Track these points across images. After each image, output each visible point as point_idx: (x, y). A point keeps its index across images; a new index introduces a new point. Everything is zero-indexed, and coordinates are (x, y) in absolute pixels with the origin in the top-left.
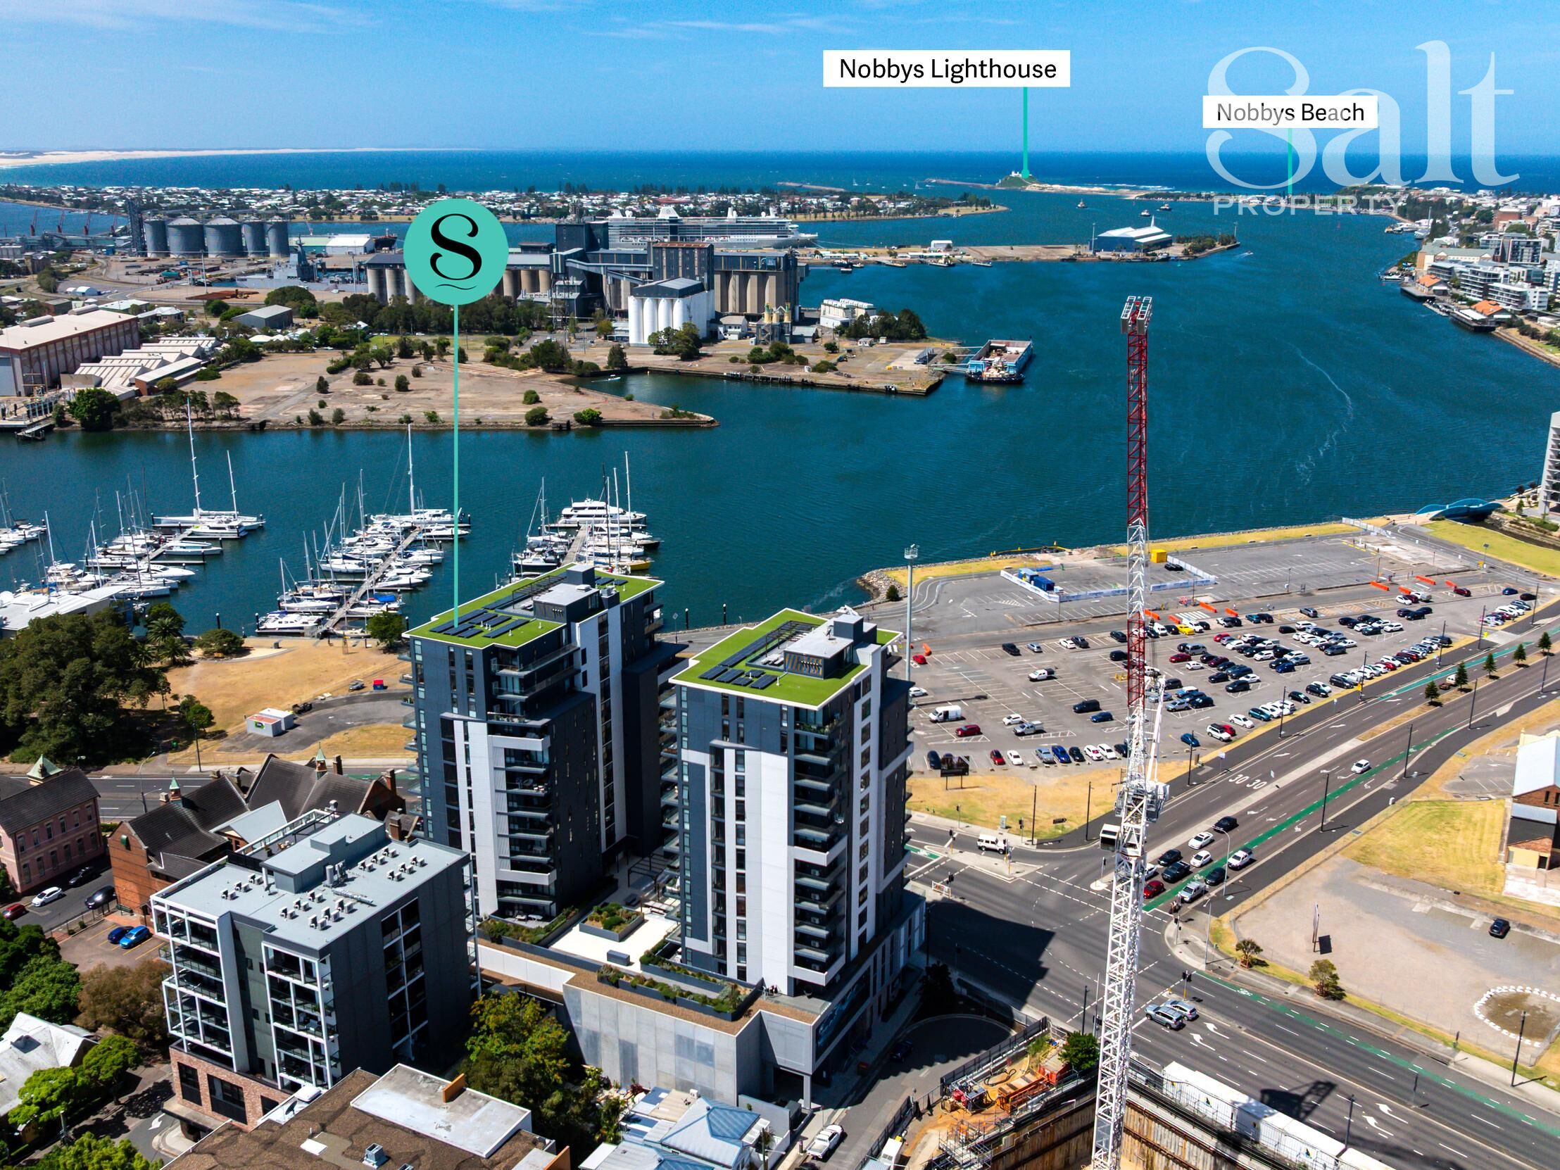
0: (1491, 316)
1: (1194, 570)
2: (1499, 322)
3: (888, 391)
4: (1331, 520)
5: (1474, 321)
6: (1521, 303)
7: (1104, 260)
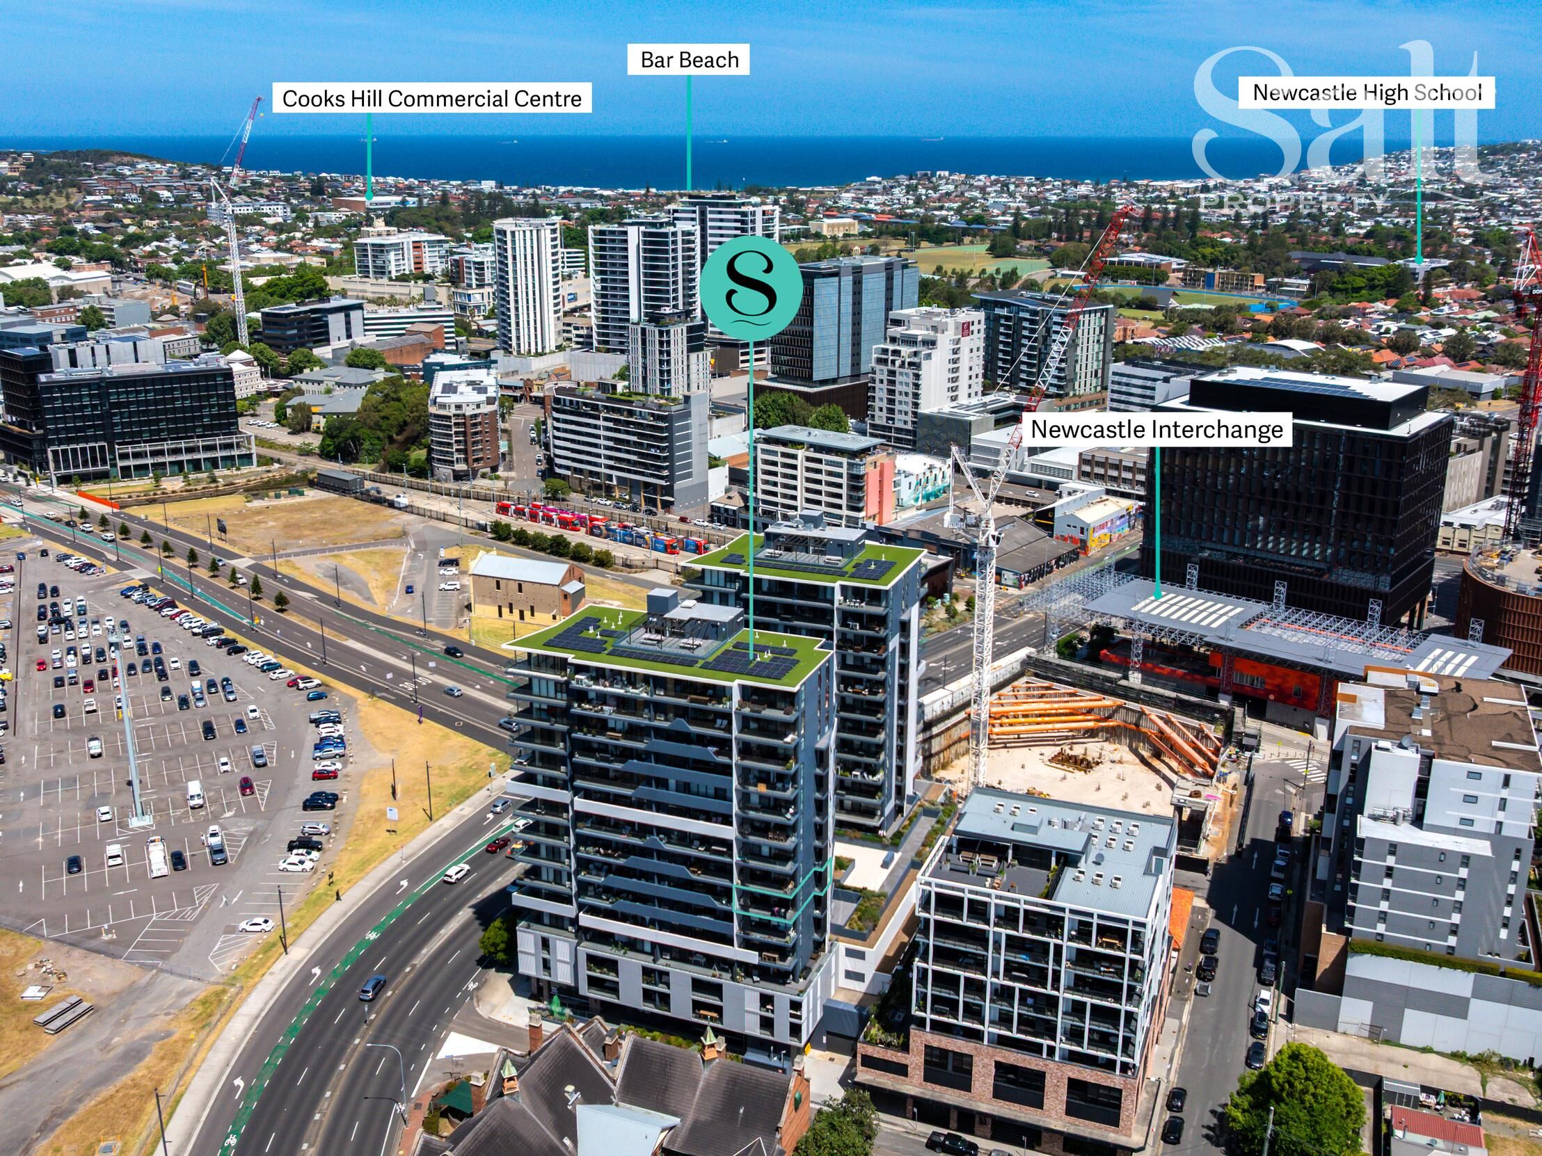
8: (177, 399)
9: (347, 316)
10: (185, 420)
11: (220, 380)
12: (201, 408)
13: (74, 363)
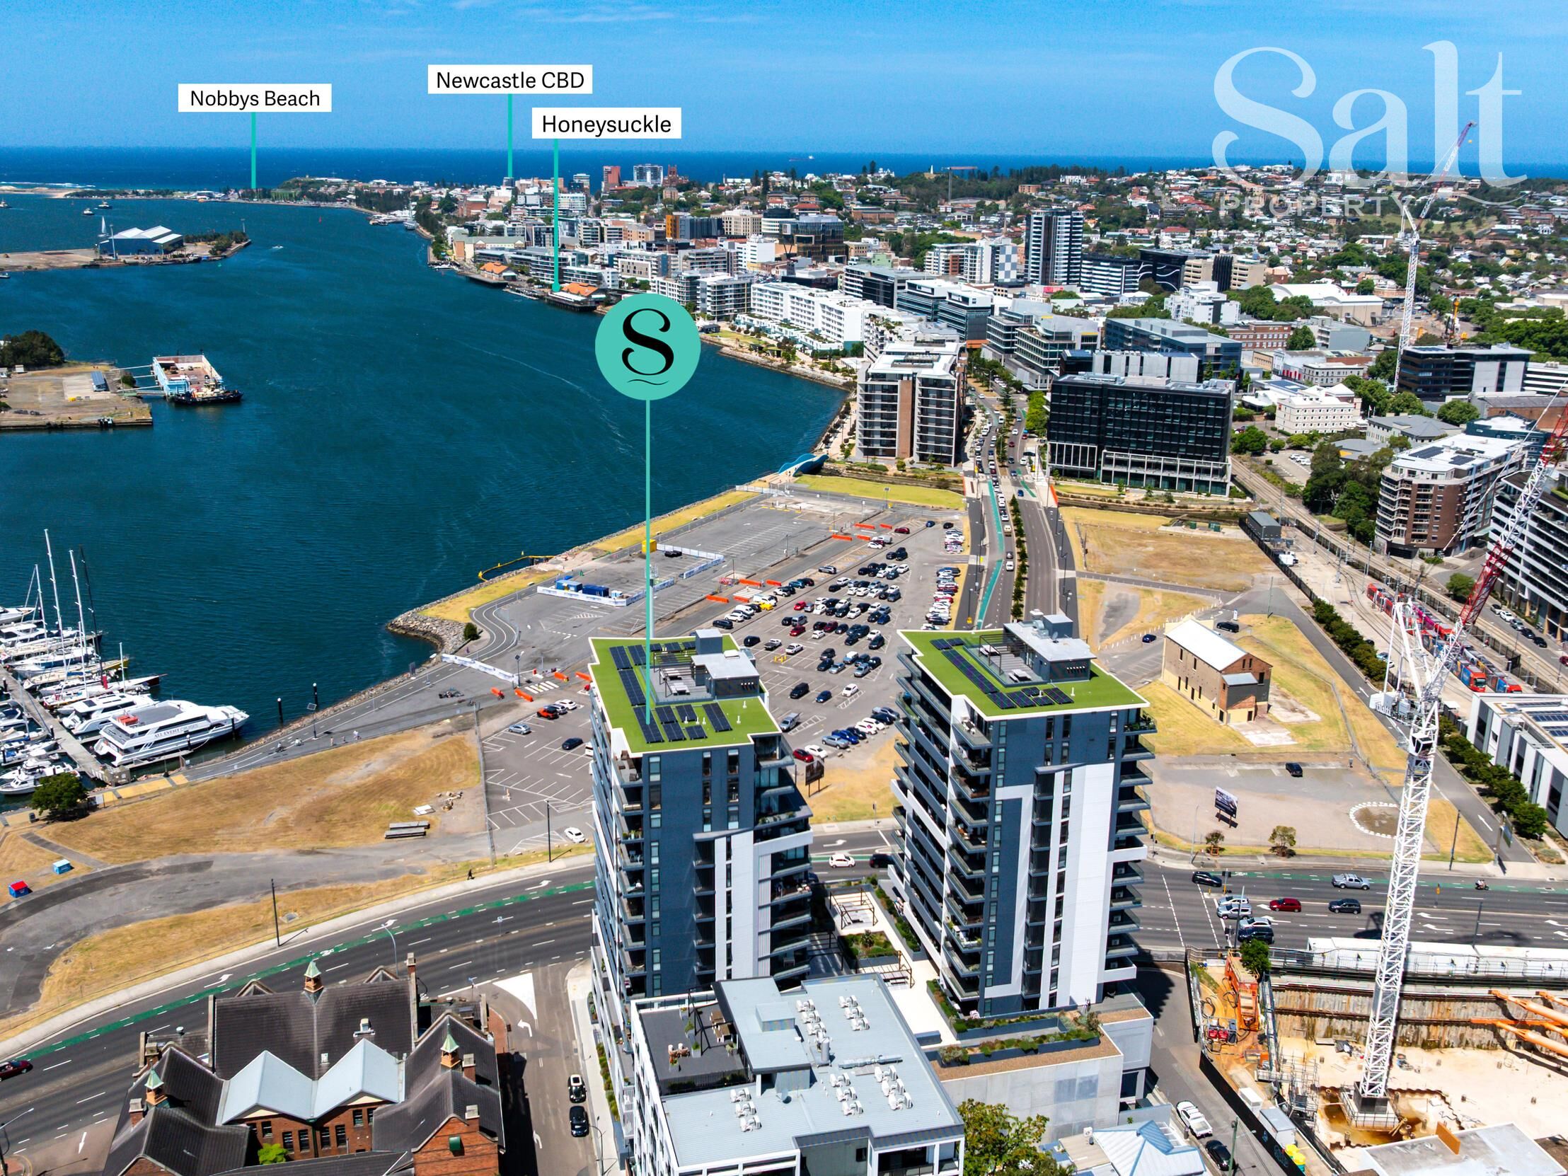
0: (589, 296)
1: (694, 553)
2: (598, 302)
3: (103, 426)
4: (725, 489)
5: (576, 302)
6: (599, 284)
7: (130, 264)
8: (1168, 417)
9: (1503, 366)
10: (1171, 437)
11: (1212, 405)
12: (1188, 429)
13: (1107, 369)
